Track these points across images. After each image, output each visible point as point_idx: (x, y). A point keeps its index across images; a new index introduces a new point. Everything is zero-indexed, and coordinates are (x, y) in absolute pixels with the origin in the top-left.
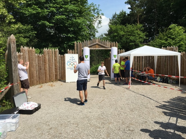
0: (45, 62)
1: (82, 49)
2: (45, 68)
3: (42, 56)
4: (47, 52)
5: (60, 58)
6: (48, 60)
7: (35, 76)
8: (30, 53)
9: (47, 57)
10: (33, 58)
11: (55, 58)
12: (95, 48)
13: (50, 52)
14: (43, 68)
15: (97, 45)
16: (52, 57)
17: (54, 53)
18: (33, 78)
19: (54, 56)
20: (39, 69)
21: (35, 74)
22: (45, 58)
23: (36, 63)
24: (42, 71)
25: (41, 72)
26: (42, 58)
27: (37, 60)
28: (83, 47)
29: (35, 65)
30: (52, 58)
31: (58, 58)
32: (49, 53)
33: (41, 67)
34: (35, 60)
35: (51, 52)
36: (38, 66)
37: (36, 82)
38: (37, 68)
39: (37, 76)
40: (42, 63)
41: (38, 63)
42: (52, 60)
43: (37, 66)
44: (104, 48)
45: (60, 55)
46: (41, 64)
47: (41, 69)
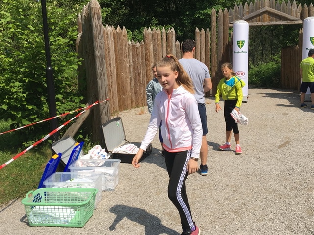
0: (148, 60)
1: (230, 25)
2: (147, 73)
3: (142, 46)
4: (150, 37)
5: (179, 50)
6: (152, 55)
7: (129, 89)
8: (118, 40)
9: (151, 48)
10: (124, 51)
11: (167, 50)
12: (262, 21)
13: (156, 37)
14: (142, 72)
15: (266, 16)
16: (160, 47)
17: (165, 38)
18: (124, 94)
19: (165, 45)
20: (136, 73)
21: (129, 84)
22: (147, 51)
23: (129, 62)
24: (141, 79)
25: (139, 80)
26: (142, 51)
27: (131, 55)
28: (232, 20)
29: (128, 65)
30: (160, 50)
31: (174, 49)
32: (155, 39)
33: (138, 69)
34: (127, 54)
35: (160, 37)
36: (134, 68)
37: (130, 102)
38: (131, 71)
39: (131, 89)
40: (141, 61)
41: (134, 62)
42: (161, 53)
43: (132, 68)
44: (283, 21)
45: (178, 42)
46: (139, 63)
47: (139, 75)
